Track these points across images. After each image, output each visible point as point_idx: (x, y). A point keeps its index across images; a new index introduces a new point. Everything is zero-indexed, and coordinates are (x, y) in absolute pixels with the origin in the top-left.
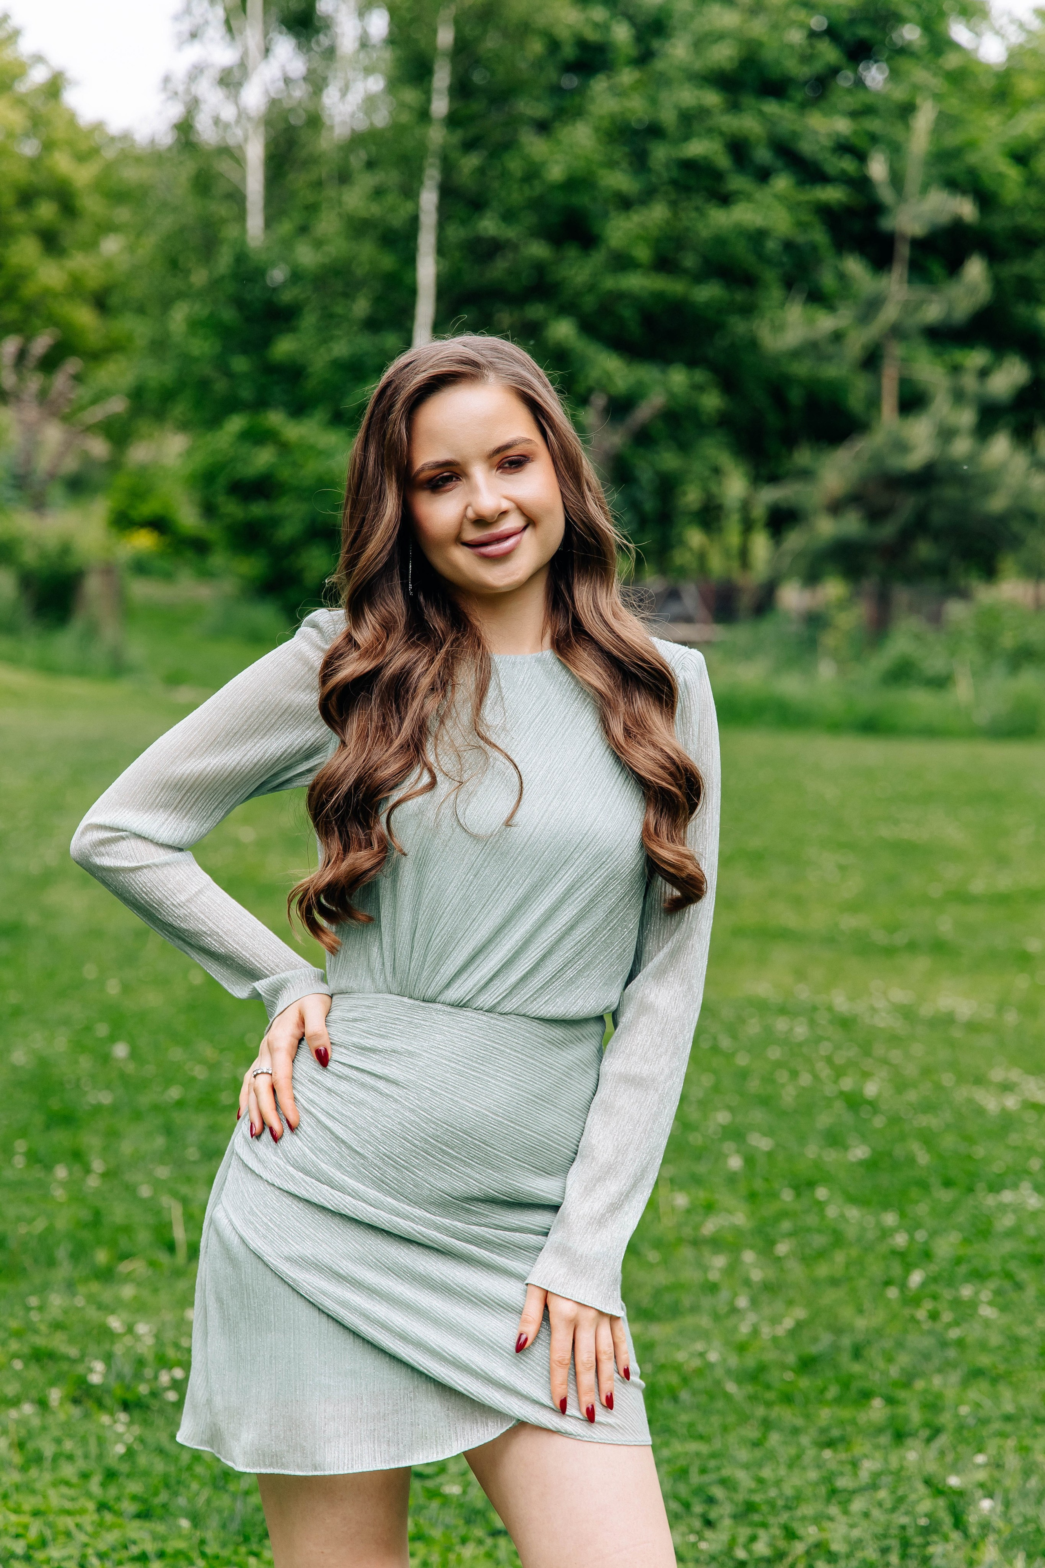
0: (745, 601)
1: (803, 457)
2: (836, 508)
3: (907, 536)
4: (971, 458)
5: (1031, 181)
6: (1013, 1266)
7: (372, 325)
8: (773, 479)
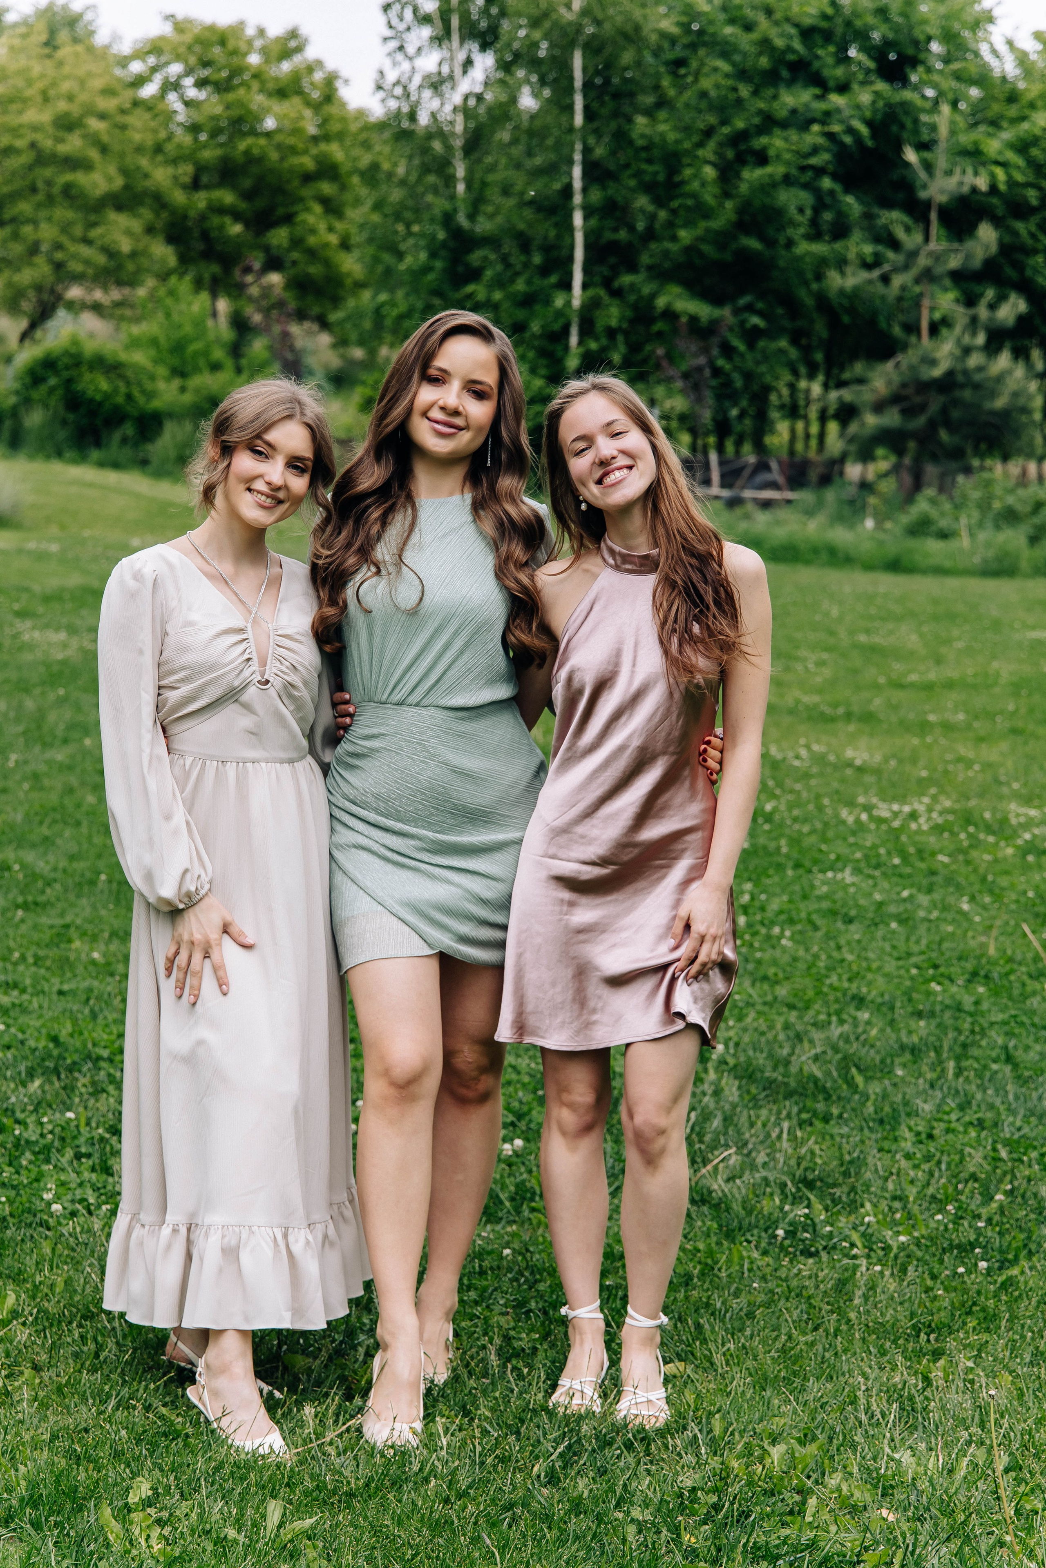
0: (813, 475)
1: (859, 368)
2: (879, 407)
3: (932, 425)
4: (980, 369)
5: (1032, 163)
6: (814, 917)
7: (545, 271)
8: (841, 384)
